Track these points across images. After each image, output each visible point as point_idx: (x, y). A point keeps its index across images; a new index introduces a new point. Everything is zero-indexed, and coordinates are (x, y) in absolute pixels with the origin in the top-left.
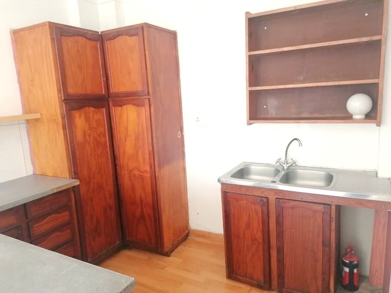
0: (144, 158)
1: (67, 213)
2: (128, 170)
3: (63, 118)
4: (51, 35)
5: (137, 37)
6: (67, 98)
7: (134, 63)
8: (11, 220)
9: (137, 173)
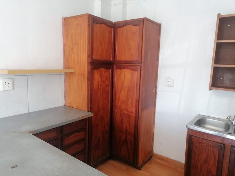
0: (132, 103)
1: (83, 133)
2: (120, 110)
3: (88, 73)
4: (89, 22)
5: (139, 26)
6: (92, 62)
7: (134, 44)
8: (54, 135)
9: (126, 112)
